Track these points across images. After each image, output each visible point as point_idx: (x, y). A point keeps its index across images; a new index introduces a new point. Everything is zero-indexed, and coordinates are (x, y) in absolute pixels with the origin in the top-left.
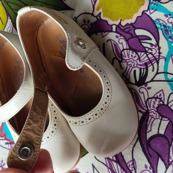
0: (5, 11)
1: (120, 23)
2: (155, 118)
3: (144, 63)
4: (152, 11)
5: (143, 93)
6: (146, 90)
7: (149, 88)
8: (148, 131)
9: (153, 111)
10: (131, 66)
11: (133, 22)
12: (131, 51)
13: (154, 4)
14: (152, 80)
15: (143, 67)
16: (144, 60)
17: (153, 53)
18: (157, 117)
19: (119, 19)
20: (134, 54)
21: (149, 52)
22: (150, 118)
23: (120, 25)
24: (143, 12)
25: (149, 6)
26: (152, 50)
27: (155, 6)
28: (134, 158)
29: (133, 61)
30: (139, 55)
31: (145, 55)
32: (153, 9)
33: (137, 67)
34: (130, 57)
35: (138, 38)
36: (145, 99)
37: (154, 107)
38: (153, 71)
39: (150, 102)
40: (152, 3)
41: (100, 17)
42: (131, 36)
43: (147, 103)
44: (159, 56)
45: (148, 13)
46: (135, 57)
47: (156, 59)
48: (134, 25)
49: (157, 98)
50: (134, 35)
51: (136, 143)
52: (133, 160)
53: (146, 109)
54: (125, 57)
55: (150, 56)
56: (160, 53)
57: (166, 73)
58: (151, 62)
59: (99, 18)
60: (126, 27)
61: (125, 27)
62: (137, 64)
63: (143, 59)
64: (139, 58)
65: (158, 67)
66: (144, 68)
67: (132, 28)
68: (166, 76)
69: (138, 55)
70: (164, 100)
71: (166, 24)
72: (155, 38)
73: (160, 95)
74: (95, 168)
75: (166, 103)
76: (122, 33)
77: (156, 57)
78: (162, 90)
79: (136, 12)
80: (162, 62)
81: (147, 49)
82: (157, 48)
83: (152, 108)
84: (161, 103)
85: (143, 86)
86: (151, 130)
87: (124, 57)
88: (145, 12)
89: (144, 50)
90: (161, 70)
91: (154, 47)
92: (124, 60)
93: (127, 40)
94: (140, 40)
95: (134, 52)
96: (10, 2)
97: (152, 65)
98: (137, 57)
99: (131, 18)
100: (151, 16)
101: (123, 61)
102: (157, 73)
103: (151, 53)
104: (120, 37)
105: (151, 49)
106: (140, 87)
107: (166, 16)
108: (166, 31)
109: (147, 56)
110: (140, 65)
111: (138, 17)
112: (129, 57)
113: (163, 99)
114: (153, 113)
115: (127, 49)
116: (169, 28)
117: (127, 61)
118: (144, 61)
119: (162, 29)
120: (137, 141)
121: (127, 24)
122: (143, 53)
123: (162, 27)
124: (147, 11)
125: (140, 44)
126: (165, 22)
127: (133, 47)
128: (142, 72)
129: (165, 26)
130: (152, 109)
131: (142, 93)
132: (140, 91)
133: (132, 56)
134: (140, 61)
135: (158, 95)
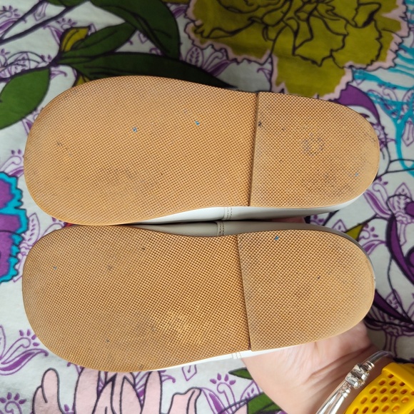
2: (406, 222)
4: (359, 81)
6: (382, 186)
7: (386, 183)
8: (401, 243)
9: (400, 213)
11: (337, 97)
13: (360, 73)
14: (387, 172)
18: (409, 221)
19: (314, 94)
22: (399, 225)
24: (348, 84)
25: (353, 76)
27: (361, 75)
28: (394, 287)
32: (359, 78)
36: (383, 199)
37: (400, 208)
38: (384, 158)
39: (392, 203)
40: (356, 72)
43: (389, 204)
44: (386, 138)
45: (354, 84)
47: (382, 142)
49: (400, 195)
51: (390, 264)
52: (394, 291)
53: (389, 213)
57: (401, 160)
65: (389, 153)
68: (403, 164)
70: (411, 195)
71: (382, 96)
73: (403, 190)
77: (382, 140)
78: (404, 184)
79: (338, 83)
80: (392, 145)
82: (380, 128)
83: (397, 210)
84: (408, 200)
86: (406, 241)
88: (350, 84)
90: (394, 156)
91: (375, 127)
99: (333, 92)
100: (359, 87)
107: (380, 86)
108: (385, 105)
111: (342, 91)
113: (408, 195)
114: (402, 217)
116: (387, 101)
119: (379, 103)
120: (391, 261)
123: (379, 100)
124: (352, 82)
126: (380, 94)
129: (382, 99)
132: (374, 189)
135: (400, 190)
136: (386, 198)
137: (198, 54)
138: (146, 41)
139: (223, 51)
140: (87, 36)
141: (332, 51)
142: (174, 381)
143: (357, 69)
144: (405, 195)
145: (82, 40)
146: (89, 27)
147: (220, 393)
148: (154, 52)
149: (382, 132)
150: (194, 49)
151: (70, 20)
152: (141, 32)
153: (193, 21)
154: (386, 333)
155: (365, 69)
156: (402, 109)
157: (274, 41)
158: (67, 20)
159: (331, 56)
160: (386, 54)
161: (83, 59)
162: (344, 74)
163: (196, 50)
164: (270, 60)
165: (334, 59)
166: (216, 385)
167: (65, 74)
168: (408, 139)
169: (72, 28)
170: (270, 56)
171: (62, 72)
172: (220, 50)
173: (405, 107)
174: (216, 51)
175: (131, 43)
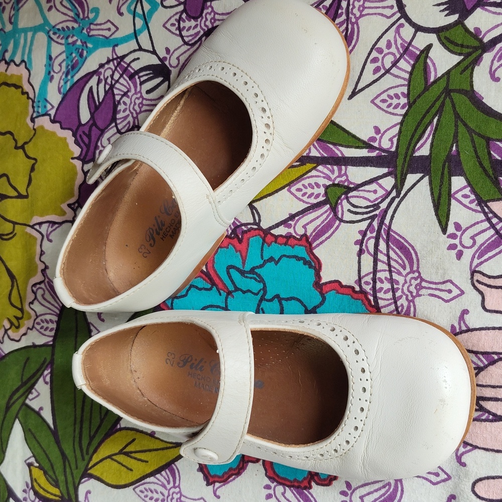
0: (108, 441)
1: (78, 158)
2: (213, 14)
3: (130, 82)
4: (49, 107)
5: (178, 58)
6: (172, 55)
7: (168, 50)
9: (203, 25)
10: (141, 103)
11: (70, 133)
12: (118, 116)
13: (39, 107)
14: (154, 52)
15: (138, 81)
16: (125, 83)
17: (111, 73)
18: (210, 9)
19: (72, 163)
20: (121, 107)
21: (111, 82)
22: (217, 23)
23: (82, 158)
24: (53, 121)
25: (43, 115)
26: (108, 77)
27: (40, 104)
29: (133, 103)
30: (120, 96)
31: (118, 85)
32: (45, 107)
33: (140, 92)
34: (127, 112)
35: (94, 112)
36: (189, 50)
37: (196, 26)
38: (138, 59)
39: (190, 38)
40: (38, 112)
41: (74, 204)
42: (94, 128)
43: (193, 41)
44: (113, 60)
45: (52, 112)
46: (125, 103)
47: (119, 64)
48: (74, 130)
49: (179, 28)
50: (91, 122)
53: (204, 39)
54: (129, 123)
55: (116, 76)
56: (108, 62)
57: (135, 35)
58: (125, 70)
59: (76, 205)
60: (81, 142)
61: (82, 144)
62: (136, 93)
63: (125, 86)
64: (125, 94)
65: (131, 52)
66: (139, 78)
67: (80, 132)
68: (141, 31)
69: (121, 99)
70: (177, 13)
71: (63, 74)
72: (87, 82)
73: (173, 25)
74: (355, 88)
75: (181, 8)
76: (92, 148)
77: (116, 64)
78: (164, 26)
79: (54, 134)
80: (121, 50)
81: (107, 87)
82: (102, 70)
83: (198, 29)
84: (184, 16)
85: (167, 63)
87: (129, 126)
88: (52, 118)
89: (110, 91)
90: (133, 45)
91: (102, 77)
92: (134, 122)
93: (102, 132)
94: (97, 108)
95: (119, 109)
96: (90, 431)
97: (129, 65)
98: (125, 99)
99: (65, 139)
100: (56, 106)
101: (137, 124)
102: (140, 49)
103: (112, 76)
104: (101, 148)
105: (106, 80)
106: (170, 68)
107: (52, 78)
108: (73, 67)
109: (117, 81)
110: (135, 87)
111: (62, 128)
112: (128, 115)
113: (177, 17)
114: (207, 21)
115: (116, 126)
116: (69, 65)
117: (135, 115)
118: (128, 83)
119: (72, 77)
121: (76, 143)
122: (116, 91)
123: (69, 77)
124: (49, 115)
125: (103, 105)
126: (61, 77)
127: (110, 115)
128: (146, 78)
129: (67, 74)
130: (201, 26)
131: (179, 61)
132: (177, 66)
133: (125, 111)
134: (128, 91)
135: (173, 29)
136: (186, 47)
137: (42, 321)
138: (36, 390)
139: (35, 289)
140: (40, 468)
141: (16, 148)
142: (465, 312)
143: (34, 111)
144: (179, 21)
145: (45, 473)
146: (30, 465)
147: (474, 243)
148: (48, 379)
149: (106, 66)
150: (38, 327)
151: (24, 491)
152: (27, 397)
153: (6, 331)
154: (361, 16)
155: (33, 102)
156: (74, 43)
157: (15, 223)
158: (25, 495)
159: (22, 147)
160: (12, 76)
161: (68, 470)
162: (42, 127)
163: (38, 324)
164: (37, 227)
165: (26, 143)
166: (465, 250)
167: (88, 492)
168: (109, 29)
169: (33, 488)
170: (32, 227)
171: (86, 497)
172: (35, 293)
173: (70, 40)
174: (36, 298)
175: (41, 409)
